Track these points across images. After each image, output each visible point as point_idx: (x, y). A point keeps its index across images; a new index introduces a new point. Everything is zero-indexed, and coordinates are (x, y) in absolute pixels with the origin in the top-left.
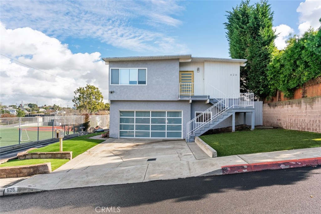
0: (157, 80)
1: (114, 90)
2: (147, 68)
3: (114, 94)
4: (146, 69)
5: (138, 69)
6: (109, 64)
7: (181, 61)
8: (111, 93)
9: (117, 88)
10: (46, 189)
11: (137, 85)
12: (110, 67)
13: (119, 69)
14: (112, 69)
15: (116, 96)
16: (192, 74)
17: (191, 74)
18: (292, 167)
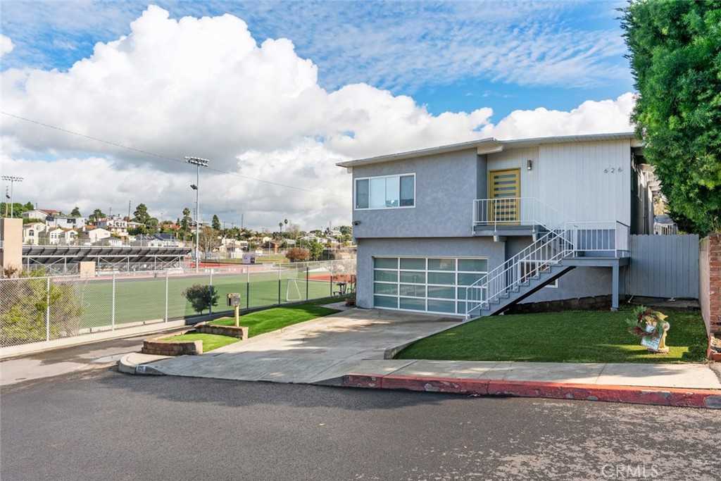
0: (434, 195)
1: (361, 219)
2: (415, 174)
3: (360, 226)
4: (413, 176)
5: (401, 177)
6: (353, 172)
7: (481, 152)
8: (356, 224)
9: (365, 214)
10: (166, 373)
11: (399, 207)
12: (354, 177)
13: (368, 180)
14: (357, 181)
15: (363, 231)
16: (517, 175)
17: (514, 176)
18: (442, 390)
